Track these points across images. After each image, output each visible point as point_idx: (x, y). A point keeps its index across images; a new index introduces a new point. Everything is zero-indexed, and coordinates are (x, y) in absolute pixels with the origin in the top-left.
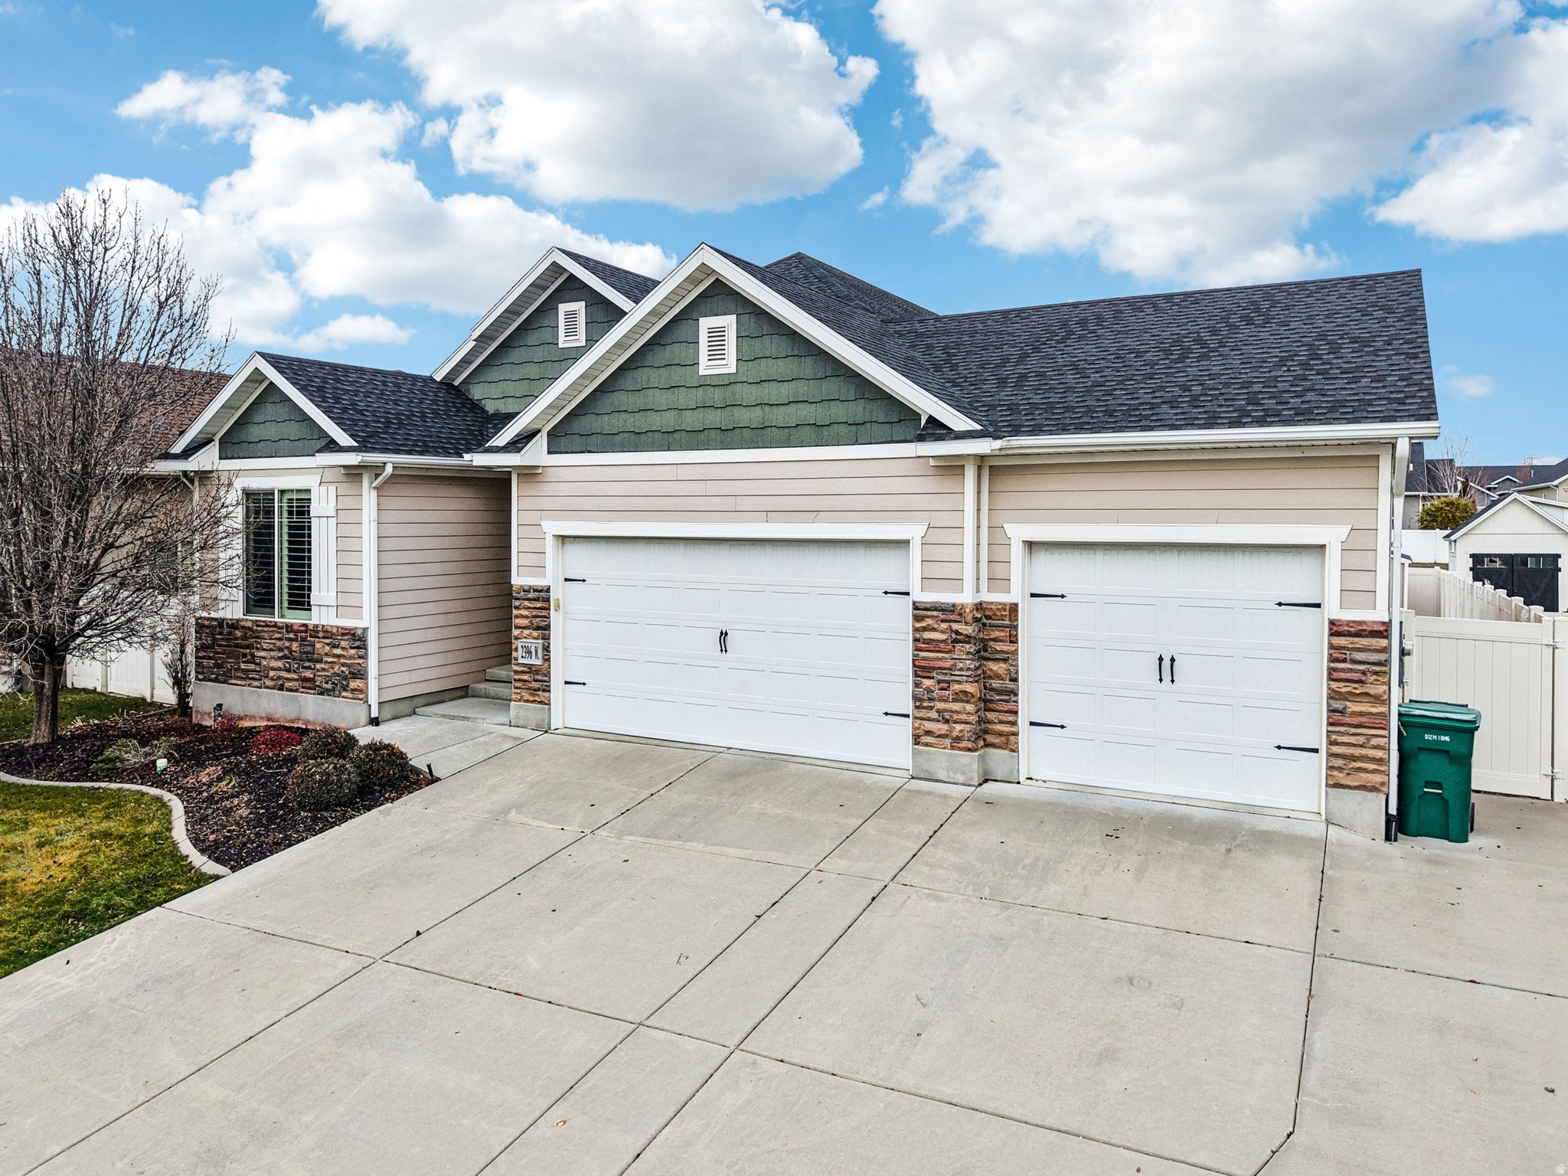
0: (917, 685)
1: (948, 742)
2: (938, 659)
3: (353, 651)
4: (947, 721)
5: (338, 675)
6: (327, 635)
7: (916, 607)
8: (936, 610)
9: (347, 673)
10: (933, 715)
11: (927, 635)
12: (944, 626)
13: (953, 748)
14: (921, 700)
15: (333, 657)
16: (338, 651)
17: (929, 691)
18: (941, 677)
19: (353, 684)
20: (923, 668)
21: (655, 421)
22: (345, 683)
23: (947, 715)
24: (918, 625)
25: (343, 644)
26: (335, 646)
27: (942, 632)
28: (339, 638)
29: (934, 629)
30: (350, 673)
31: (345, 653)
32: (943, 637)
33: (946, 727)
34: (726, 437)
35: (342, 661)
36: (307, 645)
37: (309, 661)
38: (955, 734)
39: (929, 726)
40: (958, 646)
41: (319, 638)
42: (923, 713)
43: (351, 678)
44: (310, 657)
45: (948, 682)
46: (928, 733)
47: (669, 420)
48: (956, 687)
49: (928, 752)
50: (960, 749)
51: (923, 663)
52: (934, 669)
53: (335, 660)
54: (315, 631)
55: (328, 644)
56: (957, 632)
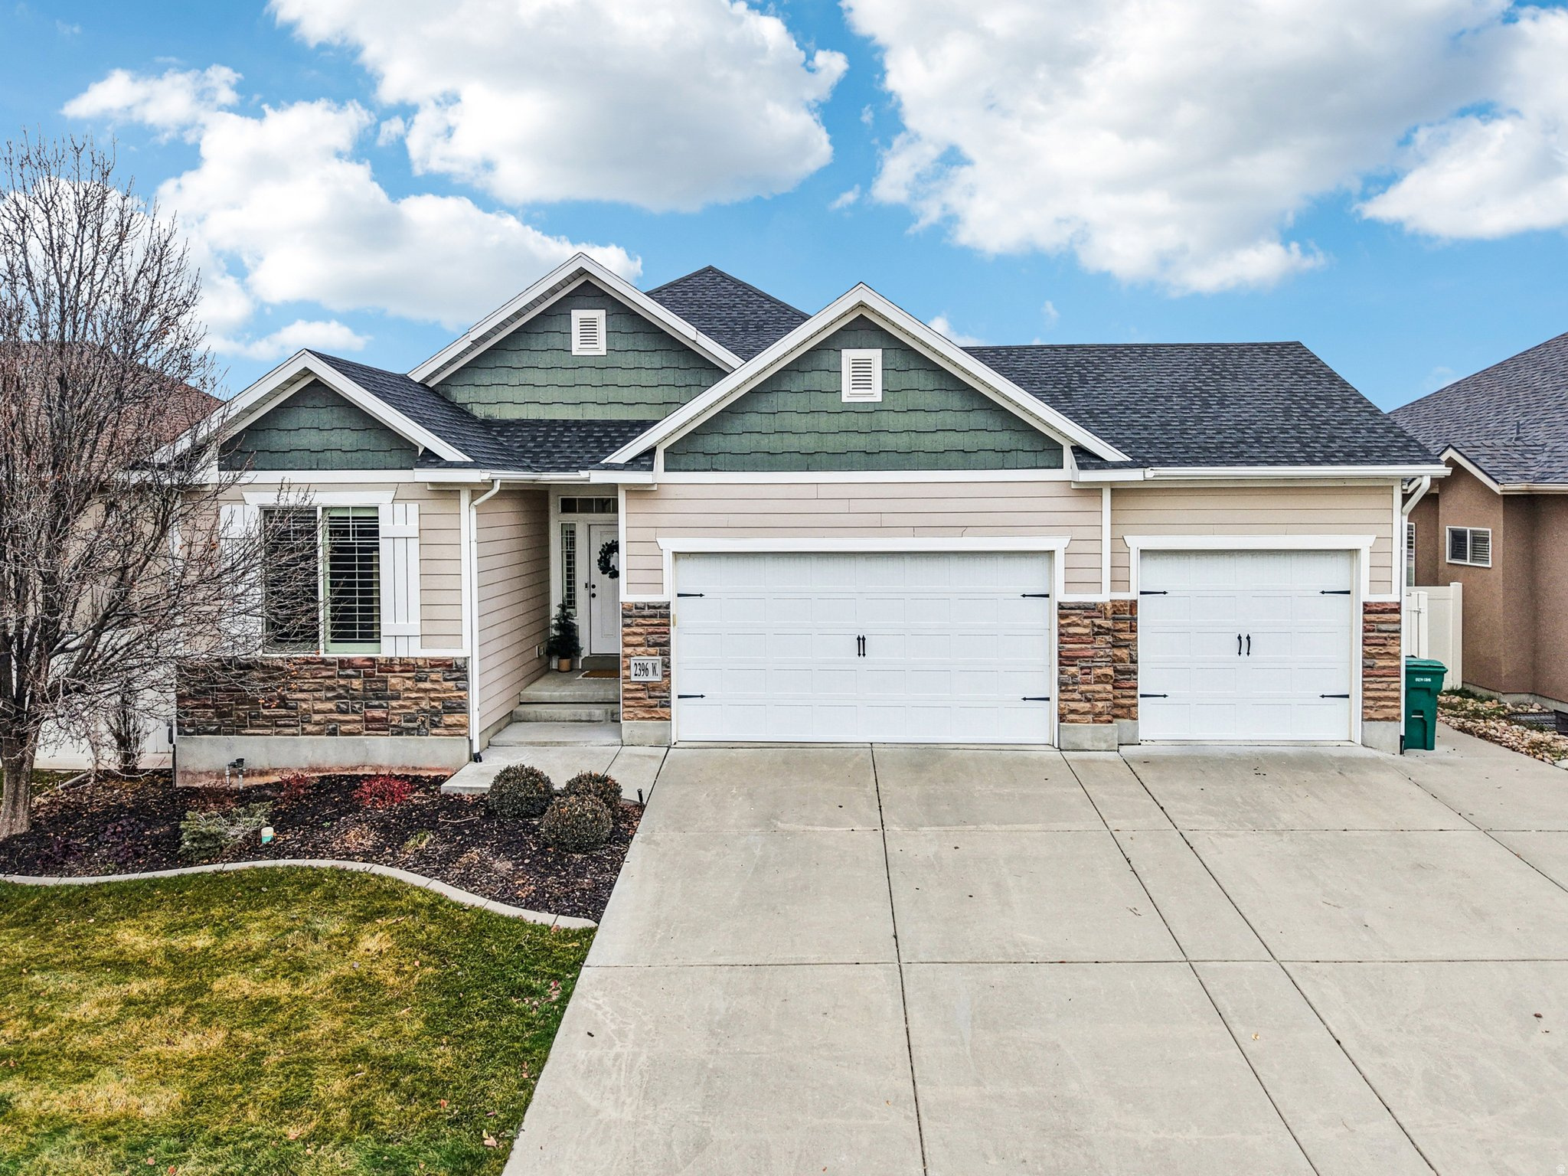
0: (1061, 672)
1: (1090, 717)
2: (1082, 649)
3: (450, 684)
4: (1088, 700)
5: (425, 711)
6: (408, 668)
7: (1061, 606)
8: (1079, 608)
9: (440, 707)
10: (1077, 696)
11: (1072, 630)
12: (1087, 621)
13: (1094, 721)
14: (1066, 684)
15: (417, 692)
16: (428, 685)
17: (1074, 676)
18: (1084, 664)
19: (449, 719)
20: (1067, 658)
21: (792, 442)
22: (436, 719)
23: (1089, 695)
24: (1063, 622)
25: (434, 676)
26: (420, 680)
27: (1085, 627)
28: (427, 670)
29: (1078, 625)
30: (443, 708)
31: (437, 686)
32: (1087, 631)
33: (1088, 705)
34: (871, 459)
35: (433, 695)
36: (375, 681)
37: (378, 698)
38: (1097, 710)
39: (1073, 705)
40: (1099, 638)
41: (394, 672)
42: (1067, 696)
43: (445, 713)
44: (383, 695)
45: (1090, 668)
46: (1072, 711)
47: (809, 443)
48: (1099, 671)
49: (1075, 728)
50: (1101, 722)
51: (1069, 654)
52: (1078, 657)
53: (421, 695)
54: (389, 666)
55: (408, 678)
56: (1100, 627)
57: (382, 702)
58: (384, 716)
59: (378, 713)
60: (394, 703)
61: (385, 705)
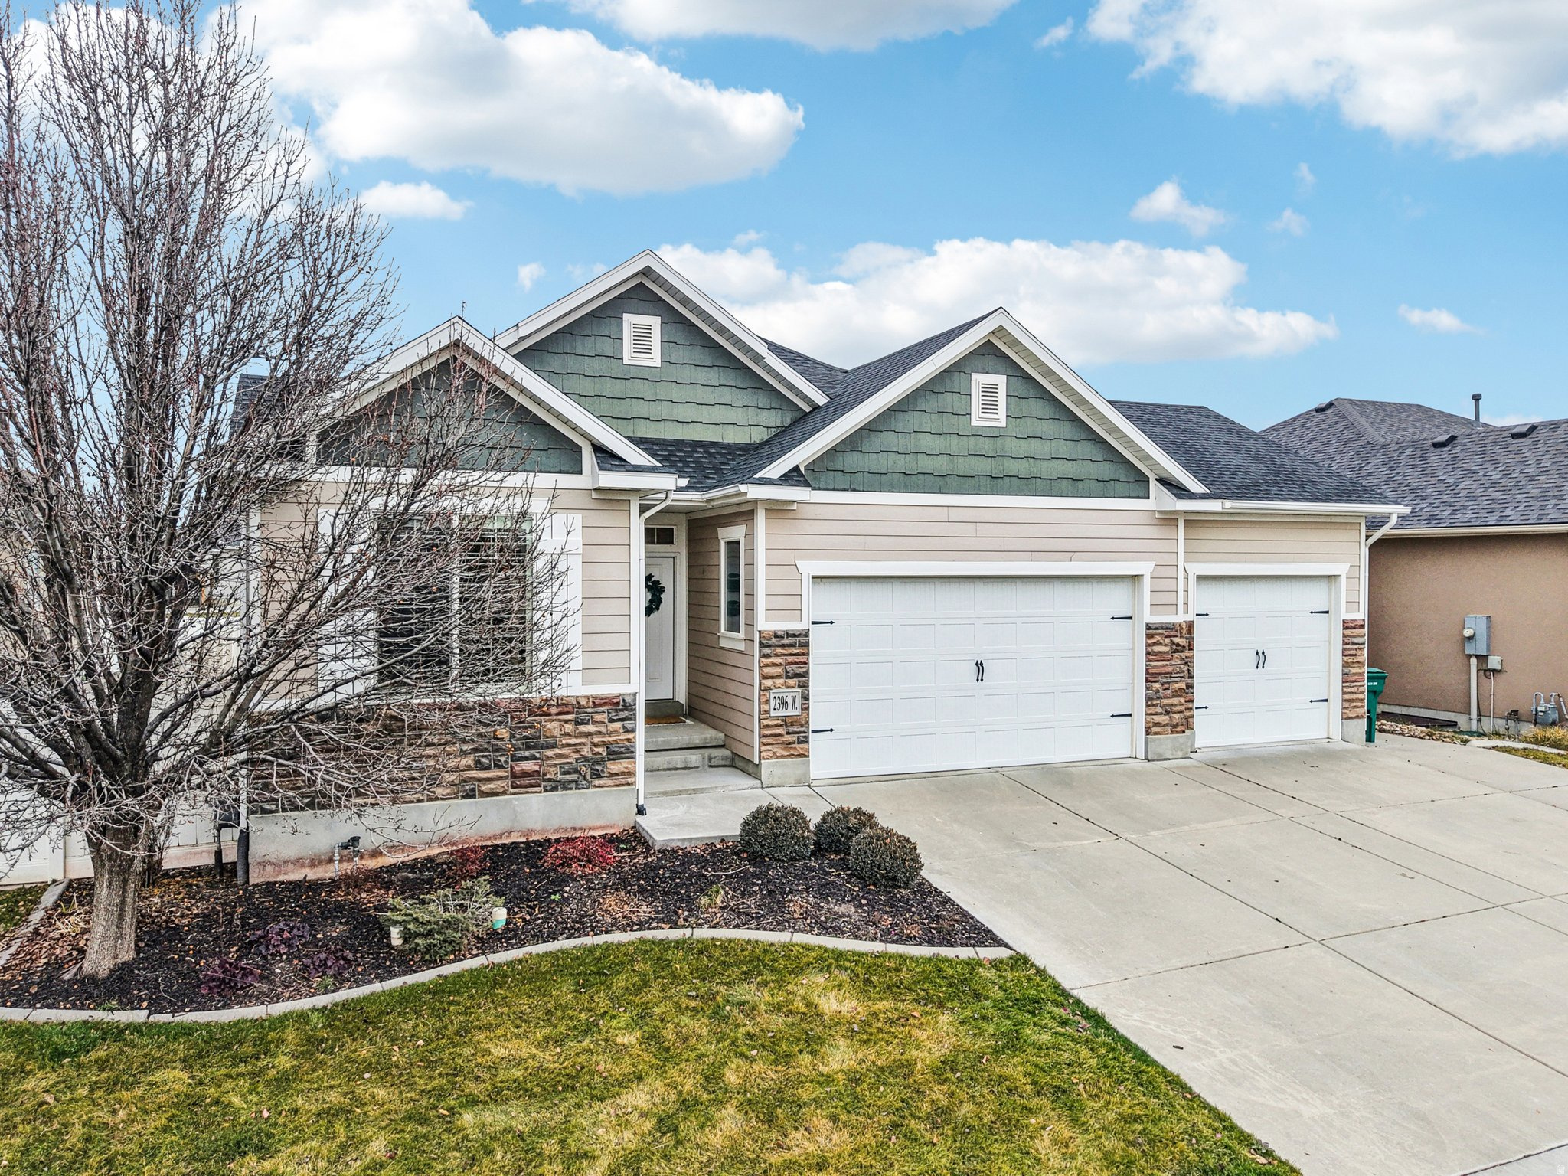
0: (1148, 689)
1: (1169, 728)
2: (1163, 666)
4: (1168, 713)
7: (1148, 627)
8: (1162, 628)
10: (1159, 710)
11: (1157, 649)
12: (1167, 640)
13: (1172, 732)
14: (1151, 699)
17: (1157, 691)
18: (1165, 680)
19: (615, 767)
20: (1153, 674)
23: (1168, 709)
24: (1150, 641)
25: (598, 717)
26: (583, 723)
27: (1166, 645)
28: (589, 710)
29: (1161, 644)
31: (603, 729)
32: (1167, 649)
33: (1167, 717)
35: (596, 740)
36: (526, 728)
37: (528, 748)
38: (1175, 722)
39: (1157, 719)
40: (1176, 655)
41: (550, 715)
42: (1152, 710)
43: (609, 760)
44: (533, 744)
45: (1168, 683)
46: (1157, 724)
47: (942, 465)
48: (1177, 686)
49: (1159, 739)
50: (1177, 732)
51: (1155, 671)
52: (1160, 674)
53: (583, 740)
54: (542, 710)
56: (1178, 645)
57: (533, 752)
58: (537, 768)
59: (530, 766)
60: (550, 753)
61: (538, 755)
